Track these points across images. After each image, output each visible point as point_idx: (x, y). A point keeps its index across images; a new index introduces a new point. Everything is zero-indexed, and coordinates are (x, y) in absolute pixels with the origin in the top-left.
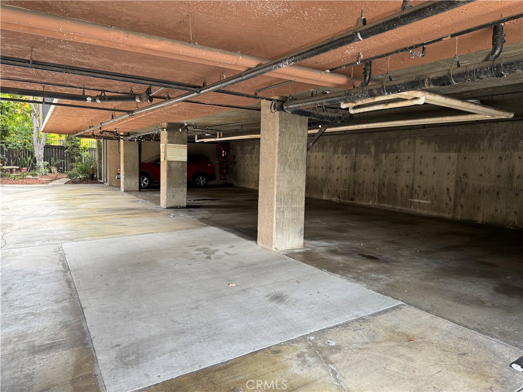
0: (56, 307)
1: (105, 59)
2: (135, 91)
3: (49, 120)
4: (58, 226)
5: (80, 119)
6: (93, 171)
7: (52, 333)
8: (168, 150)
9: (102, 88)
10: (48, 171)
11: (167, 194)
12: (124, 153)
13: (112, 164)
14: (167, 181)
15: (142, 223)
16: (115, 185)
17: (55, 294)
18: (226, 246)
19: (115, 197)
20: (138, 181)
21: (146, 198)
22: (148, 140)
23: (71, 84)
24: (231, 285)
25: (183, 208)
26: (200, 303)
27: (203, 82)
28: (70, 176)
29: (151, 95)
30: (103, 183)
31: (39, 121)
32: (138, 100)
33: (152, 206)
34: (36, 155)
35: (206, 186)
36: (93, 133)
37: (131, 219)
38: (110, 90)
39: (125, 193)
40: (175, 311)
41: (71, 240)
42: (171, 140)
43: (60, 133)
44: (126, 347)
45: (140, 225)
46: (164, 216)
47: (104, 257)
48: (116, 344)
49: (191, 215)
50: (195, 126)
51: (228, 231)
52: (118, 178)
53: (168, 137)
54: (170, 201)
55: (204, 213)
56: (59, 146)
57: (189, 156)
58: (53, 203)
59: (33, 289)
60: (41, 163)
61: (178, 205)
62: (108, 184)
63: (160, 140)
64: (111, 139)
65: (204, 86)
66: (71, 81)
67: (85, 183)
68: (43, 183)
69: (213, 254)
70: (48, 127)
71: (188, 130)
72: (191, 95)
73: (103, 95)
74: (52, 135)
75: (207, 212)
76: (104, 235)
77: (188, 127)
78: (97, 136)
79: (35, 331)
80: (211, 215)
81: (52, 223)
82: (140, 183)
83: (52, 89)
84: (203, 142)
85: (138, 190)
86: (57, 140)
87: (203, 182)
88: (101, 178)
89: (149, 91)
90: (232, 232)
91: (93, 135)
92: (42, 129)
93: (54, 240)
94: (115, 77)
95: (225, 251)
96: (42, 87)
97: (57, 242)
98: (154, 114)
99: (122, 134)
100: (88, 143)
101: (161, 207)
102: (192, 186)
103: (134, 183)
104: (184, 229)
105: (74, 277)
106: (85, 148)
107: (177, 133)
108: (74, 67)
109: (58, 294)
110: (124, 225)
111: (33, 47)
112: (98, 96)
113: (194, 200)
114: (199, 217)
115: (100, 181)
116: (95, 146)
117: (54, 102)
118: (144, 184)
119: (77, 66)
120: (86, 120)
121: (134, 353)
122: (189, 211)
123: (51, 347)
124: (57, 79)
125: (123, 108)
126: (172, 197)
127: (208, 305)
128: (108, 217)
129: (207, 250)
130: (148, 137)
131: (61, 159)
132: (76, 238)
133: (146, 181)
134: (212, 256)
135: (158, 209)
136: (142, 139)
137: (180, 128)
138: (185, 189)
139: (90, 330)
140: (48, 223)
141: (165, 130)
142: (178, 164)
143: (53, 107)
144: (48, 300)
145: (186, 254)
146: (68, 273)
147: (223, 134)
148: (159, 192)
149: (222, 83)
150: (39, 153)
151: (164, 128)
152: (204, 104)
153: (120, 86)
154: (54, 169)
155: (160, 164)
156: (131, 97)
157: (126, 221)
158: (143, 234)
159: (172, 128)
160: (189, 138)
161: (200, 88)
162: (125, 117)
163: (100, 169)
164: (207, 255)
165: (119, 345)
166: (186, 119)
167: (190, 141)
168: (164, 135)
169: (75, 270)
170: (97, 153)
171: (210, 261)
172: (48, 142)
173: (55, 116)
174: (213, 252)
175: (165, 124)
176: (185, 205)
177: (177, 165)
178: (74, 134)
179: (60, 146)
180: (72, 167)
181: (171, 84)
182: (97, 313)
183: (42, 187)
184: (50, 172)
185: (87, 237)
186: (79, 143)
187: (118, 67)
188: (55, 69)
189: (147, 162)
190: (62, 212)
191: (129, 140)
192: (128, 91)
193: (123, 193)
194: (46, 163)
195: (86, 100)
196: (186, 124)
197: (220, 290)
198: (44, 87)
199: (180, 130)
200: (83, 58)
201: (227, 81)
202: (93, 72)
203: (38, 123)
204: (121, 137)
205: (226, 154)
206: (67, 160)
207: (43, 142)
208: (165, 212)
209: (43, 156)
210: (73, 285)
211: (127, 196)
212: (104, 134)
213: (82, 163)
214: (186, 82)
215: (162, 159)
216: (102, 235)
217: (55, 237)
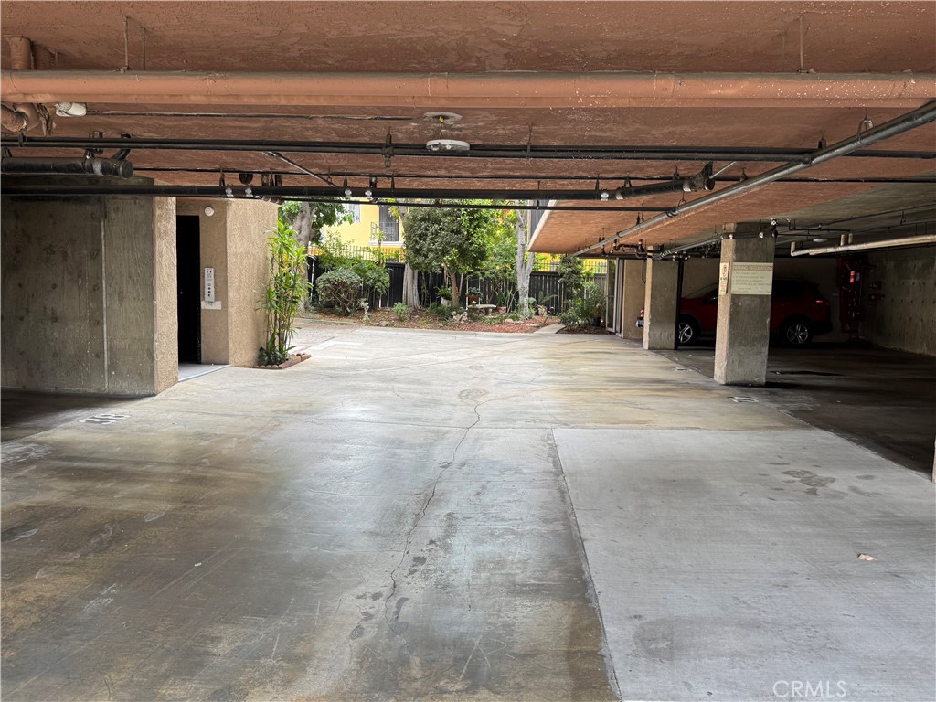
0: (544, 529)
1: (637, 126)
2: (682, 173)
3: (541, 232)
4: (547, 400)
5: (586, 228)
6: (599, 313)
7: (539, 569)
8: (735, 274)
9: (626, 175)
10: (534, 312)
11: (728, 358)
12: (653, 283)
13: (630, 301)
14: (729, 332)
15: (679, 409)
16: (633, 337)
17: (542, 507)
18: (853, 474)
19: (634, 358)
20: (674, 332)
21: (686, 362)
22: (696, 256)
23: (580, 174)
24: (862, 557)
25: (759, 386)
26: (793, 578)
27: (820, 139)
28: (564, 321)
29: (711, 177)
30: (614, 334)
31: (526, 235)
32: (687, 189)
33: (698, 378)
34: (519, 287)
35: (809, 346)
36: (603, 249)
37: (661, 400)
38: (639, 175)
39: (650, 352)
40: (741, 581)
41: (566, 424)
42: (741, 255)
43: (553, 252)
44: (650, 623)
45: (676, 411)
46: (722, 400)
47: (616, 460)
48: (635, 614)
49: (775, 402)
50: (792, 225)
51: (859, 443)
52: (639, 326)
53: (736, 250)
54: (732, 371)
55: (804, 401)
56: (550, 273)
57: (777, 283)
58: (540, 363)
59: (514, 494)
60: (525, 300)
61: (748, 379)
62: (622, 335)
63: (719, 256)
64: (632, 257)
65: (822, 148)
66: (579, 170)
67: (586, 333)
68: (526, 332)
69: (823, 485)
70: (538, 244)
71: (776, 234)
72: (791, 169)
73: (628, 185)
74: (543, 255)
75: (811, 399)
76: (616, 422)
77: (778, 229)
78: (609, 254)
79: (516, 560)
80: (818, 405)
81: (538, 394)
82: (677, 335)
83: (550, 185)
84: (807, 256)
85: (673, 347)
86: (548, 263)
87: (803, 337)
88: (611, 326)
89: (708, 170)
90: (869, 447)
91: (604, 253)
92: (529, 247)
93: (542, 421)
94: (651, 155)
95: (851, 485)
96: (536, 184)
97: (545, 425)
98: (712, 210)
99: (650, 248)
100: (594, 265)
101: (715, 382)
102: (779, 343)
103: (667, 335)
104: (759, 428)
105: (569, 485)
106: (588, 274)
107: (754, 240)
108: (588, 147)
109: (546, 509)
110: (649, 409)
111: (533, 125)
112: (619, 188)
113: (782, 373)
114: (792, 406)
115: (610, 329)
116: (604, 271)
117: (549, 205)
118: (685, 338)
119: (591, 145)
120: (594, 229)
121: (664, 637)
122: (771, 393)
123: (538, 590)
124: (560, 169)
125: (658, 204)
126: (737, 363)
127: (811, 585)
128: (623, 392)
129: (808, 475)
130: (696, 252)
131: (553, 293)
132: (573, 423)
133: (688, 332)
134: (820, 490)
135: (709, 384)
136: (686, 255)
137: (761, 231)
138: (765, 350)
139: (593, 578)
140: (533, 394)
141: (731, 236)
142: (753, 301)
143: (547, 213)
144: (533, 515)
145: (764, 478)
146: (561, 478)
147: (854, 238)
148: (712, 353)
149: (862, 138)
150: (523, 284)
151: (729, 234)
152: (817, 181)
153: (656, 168)
154: (542, 309)
155: (717, 301)
156: (675, 184)
157: (653, 402)
158: (682, 428)
159: (745, 232)
160: (777, 248)
161: (812, 153)
162: (660, 219)
163: (611, 309)
164: (809, 487)
165: (640, 616)
166: (774, 214)
167: (781, 254)
168: (728, 246)
169: (571, 475)
170: (606, 282)
171: (816, 500)
172: (537, 266)
173: (549, 225)
174: (822, 483)
175: (731, 226)
176: (763, 380)
177: (750, 302)
178: (573, 253)
179: (553, 273)
180: (568, 307)
181: (752, 153)
182: (604, 553)
183: (526, 336)
184: (537, 314)
185: (588, 422)
186: (580, 267)
187: (657, 136)
188: (560, 154)
189: (691, 297)
190: (551, 377)
191: (663, 259)
192: (670, 173)
193: (647, 352)
194: (533, 300)
195: (600, 198)
196: (773, 223)
197: (838, 563)
198: (539, 182)
199: (761, 236)
200: (603, 130)
201: (877, 132)
202: (616, 151)
203: (524, 237)
204: (649, 254)
205: (858, 278)
206: (561, 295)
207: (530, 267)
208: (722, 392)
209: (528, 289)
210: (568, 499)
211: (653, 357)
212: (620, 251)
213: (583, 300)
214: (782, 146)
215: (722, 292)
216: (611, 421)
217: (543, 418)
